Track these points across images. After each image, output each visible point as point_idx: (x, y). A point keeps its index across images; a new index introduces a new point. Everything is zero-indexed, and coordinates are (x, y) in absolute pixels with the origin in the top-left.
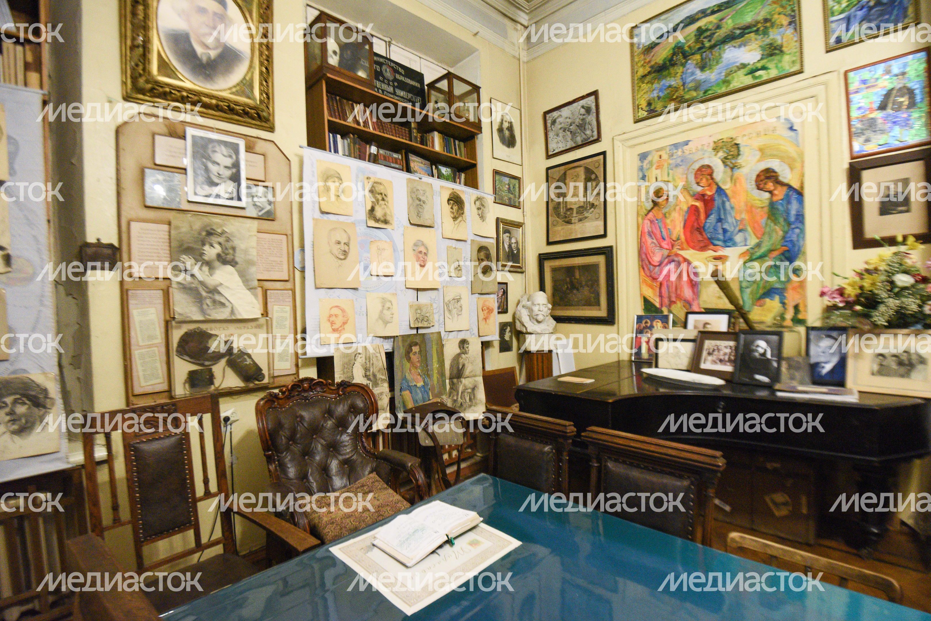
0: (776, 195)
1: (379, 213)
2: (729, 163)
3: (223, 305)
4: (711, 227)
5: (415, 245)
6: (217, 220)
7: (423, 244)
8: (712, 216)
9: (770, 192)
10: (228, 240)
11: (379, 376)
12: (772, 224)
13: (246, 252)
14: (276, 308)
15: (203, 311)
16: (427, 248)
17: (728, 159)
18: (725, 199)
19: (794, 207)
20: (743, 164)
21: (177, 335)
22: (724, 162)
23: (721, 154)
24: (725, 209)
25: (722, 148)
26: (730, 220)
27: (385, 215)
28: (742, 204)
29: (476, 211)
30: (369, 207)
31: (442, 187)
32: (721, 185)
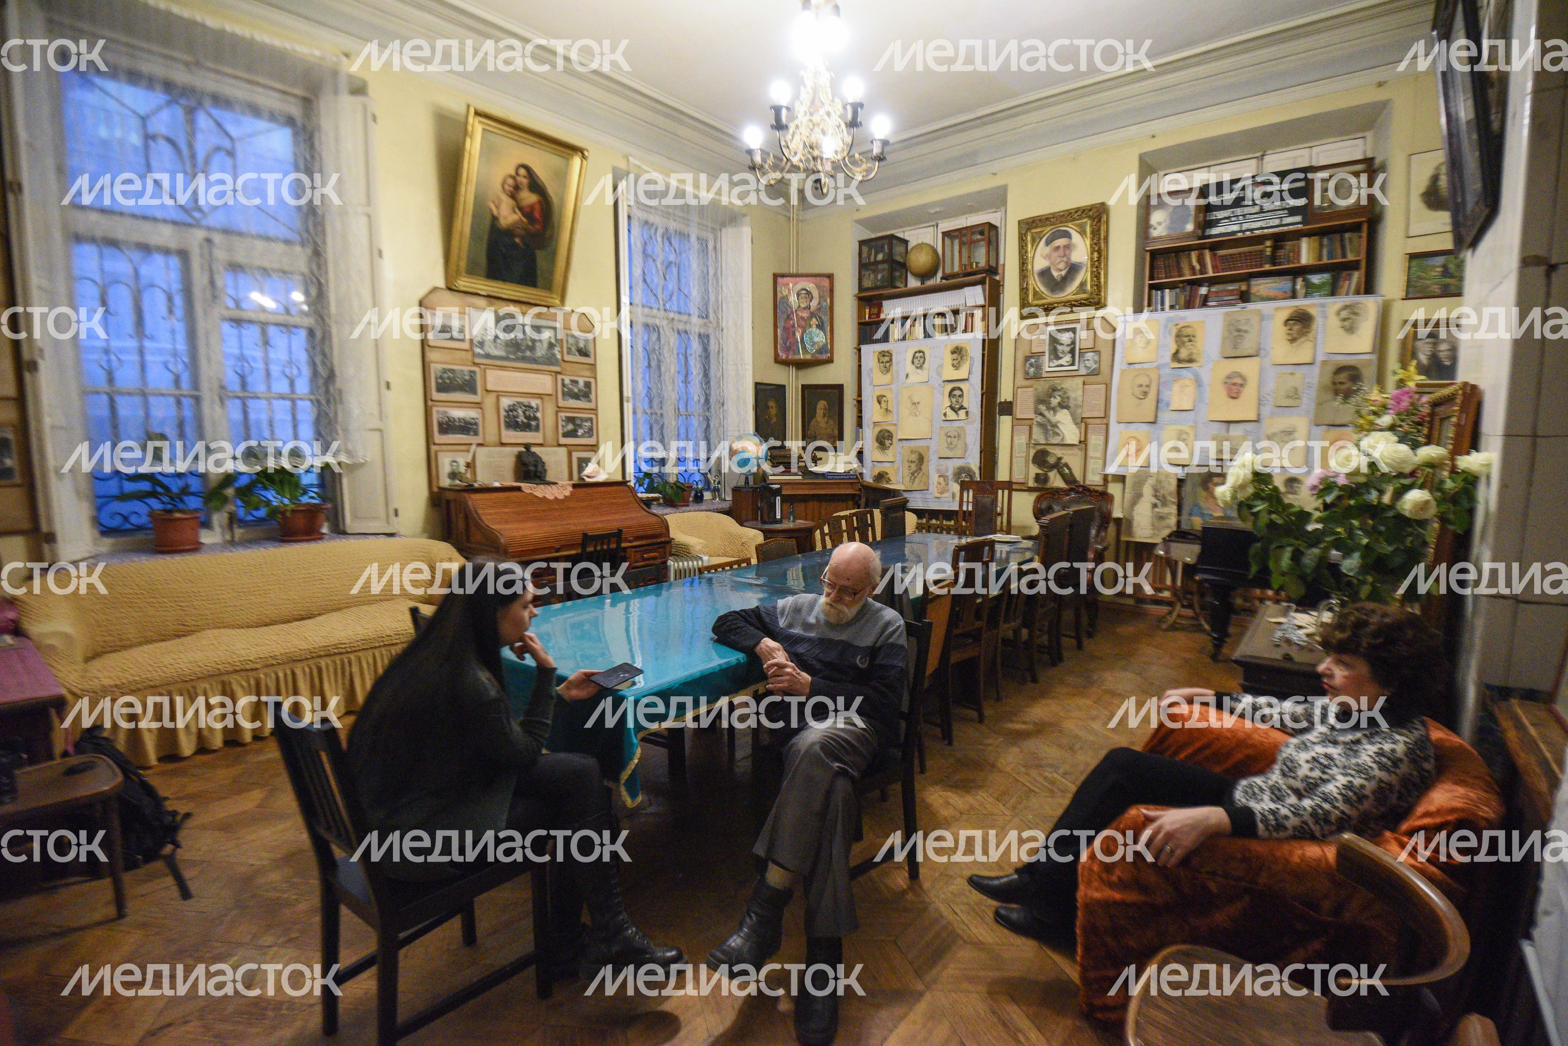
1: (1184, 354)
3: (1058, 434)
5: (1229, 377)
6: (1058, 381)
7: (1240, 375)
10: (1065, 393)
11: (1170, 498)
13: (1075, 399)
14: (1093, 437)
15: (1046, 439)
16: (1244, 378)
21: (1032, 452)
27: (1191, 354)
29: (1339, 323)
30: (1174, 351)
31: (1277, 309)
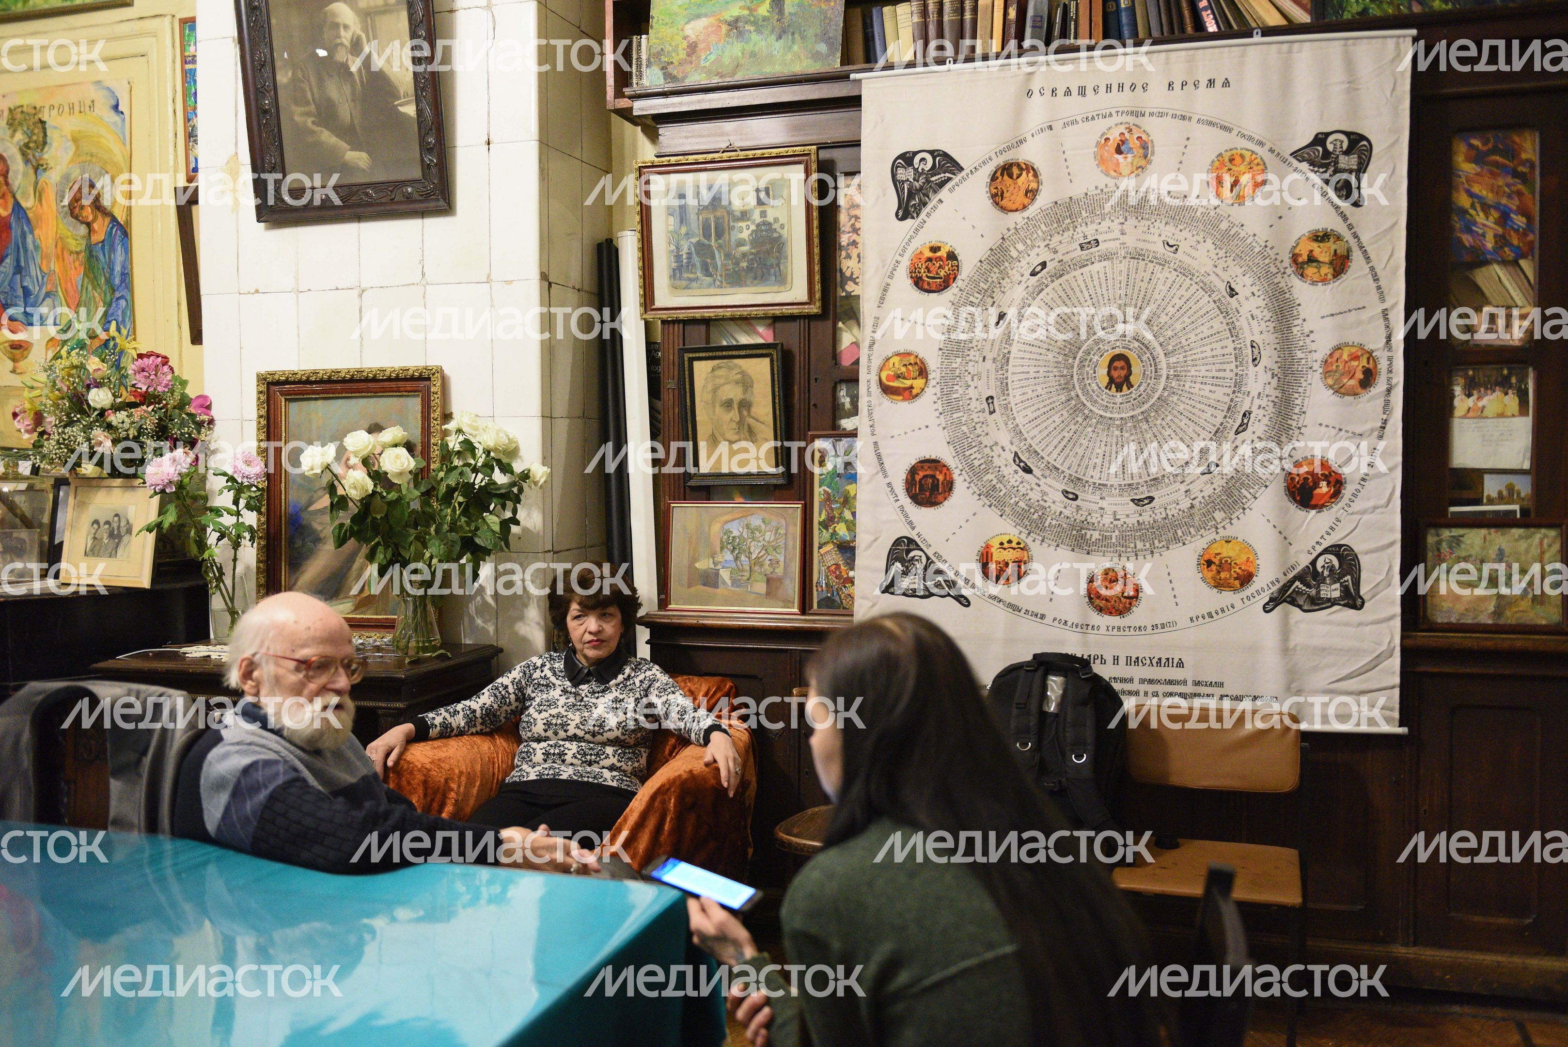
0: (95, 232)
2: (31, 157)
4: (6, 283)
8: (8, 260)
9: (89, 225)
12: (90, 288)
17: (29, 148)
18: (26, 228)
19: (119, 257)
20: (52, 164)
22: (24, 154)
23: (19, 136)
24: (26, 250)
25: (20, 124)
26: (33, 273)
28: (51, 242)
32: (18, 196)
